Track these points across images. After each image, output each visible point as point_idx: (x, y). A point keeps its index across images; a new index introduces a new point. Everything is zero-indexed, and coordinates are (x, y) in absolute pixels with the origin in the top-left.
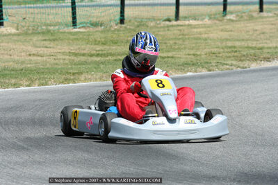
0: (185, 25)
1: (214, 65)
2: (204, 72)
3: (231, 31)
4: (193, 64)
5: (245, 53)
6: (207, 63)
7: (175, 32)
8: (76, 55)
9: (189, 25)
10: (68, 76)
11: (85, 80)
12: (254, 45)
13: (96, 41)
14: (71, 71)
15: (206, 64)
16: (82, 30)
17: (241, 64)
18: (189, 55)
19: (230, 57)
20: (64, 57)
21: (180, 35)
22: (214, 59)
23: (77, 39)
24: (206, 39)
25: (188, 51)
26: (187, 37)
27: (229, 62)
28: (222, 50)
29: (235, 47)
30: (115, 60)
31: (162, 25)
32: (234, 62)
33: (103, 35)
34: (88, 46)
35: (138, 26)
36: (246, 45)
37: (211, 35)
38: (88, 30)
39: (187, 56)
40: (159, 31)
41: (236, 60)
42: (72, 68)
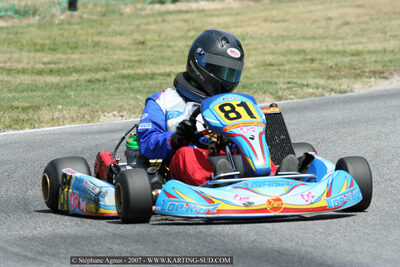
5: (331, 64)
11: (54, 121)
12: (340, 48)
13: (35, 44)
17: (333, 84)
30: (90, 81)
33: (42, 33)
36: (324, 48)
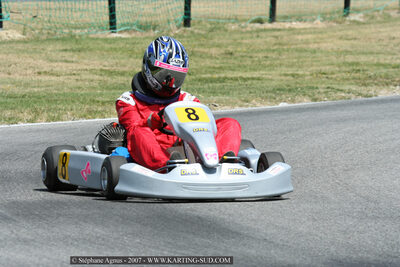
0: (284, 30)
1: (322, 91)
2: (306, 102)
3: (355, 39)
4: (290, 90)
6: (312, 88)
7: (268, 39)
8: (111, 73)
9: (291, 29)
10: (94, 107)
14: (100, 99)
15: (309, 91)
16: (124, 35)
18: (286, 75)
19: (348, 79)
20: (91, 77)
21: (275, 44)
22: (323, 82)
23: (115, 49)
24: (314, 52)
25: (284, 70)
26: (285, 47)
27: (346, 87)
28: (337, 69)
29: (357, 64)
31: (249, 29)
32: (354, 88)
34: (132, 60)
35: (212, 30)
37: (323, 46)
38: (133, 35)
39: (283, 78)
40: (242, 39)
41: (357, 84)
42: (101, 95)
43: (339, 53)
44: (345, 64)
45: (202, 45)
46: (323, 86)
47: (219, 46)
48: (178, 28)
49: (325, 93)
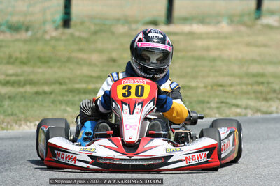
43: (243, 62)
44: (248, 75)
45: (81, 50)
46: (217, 100)
47: (101, 51)
48: (56, 28)
49: (218, 108)
